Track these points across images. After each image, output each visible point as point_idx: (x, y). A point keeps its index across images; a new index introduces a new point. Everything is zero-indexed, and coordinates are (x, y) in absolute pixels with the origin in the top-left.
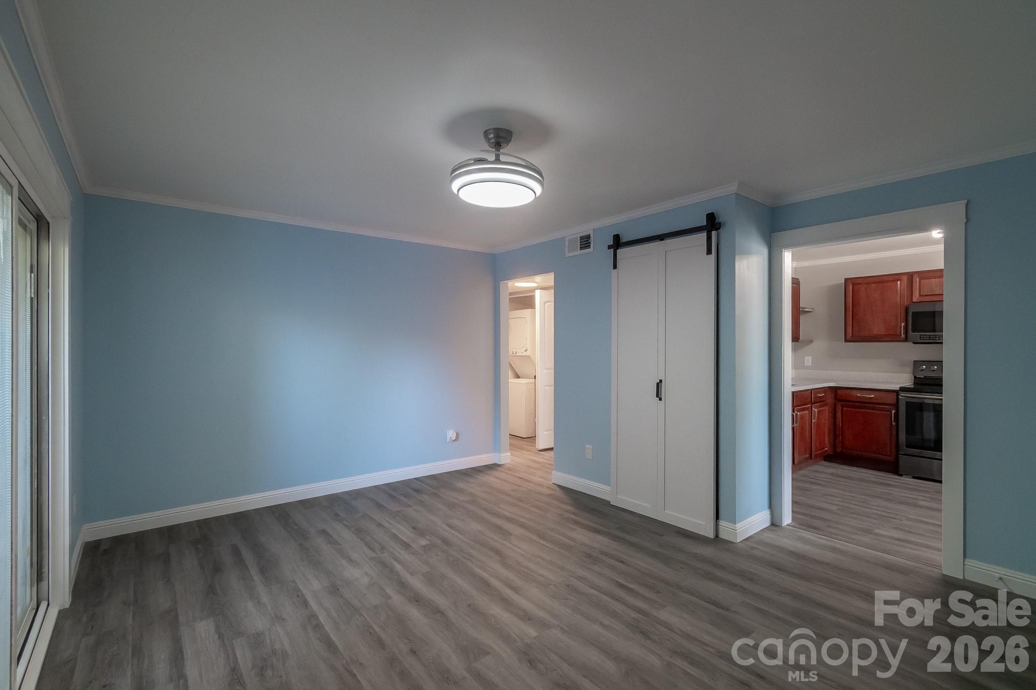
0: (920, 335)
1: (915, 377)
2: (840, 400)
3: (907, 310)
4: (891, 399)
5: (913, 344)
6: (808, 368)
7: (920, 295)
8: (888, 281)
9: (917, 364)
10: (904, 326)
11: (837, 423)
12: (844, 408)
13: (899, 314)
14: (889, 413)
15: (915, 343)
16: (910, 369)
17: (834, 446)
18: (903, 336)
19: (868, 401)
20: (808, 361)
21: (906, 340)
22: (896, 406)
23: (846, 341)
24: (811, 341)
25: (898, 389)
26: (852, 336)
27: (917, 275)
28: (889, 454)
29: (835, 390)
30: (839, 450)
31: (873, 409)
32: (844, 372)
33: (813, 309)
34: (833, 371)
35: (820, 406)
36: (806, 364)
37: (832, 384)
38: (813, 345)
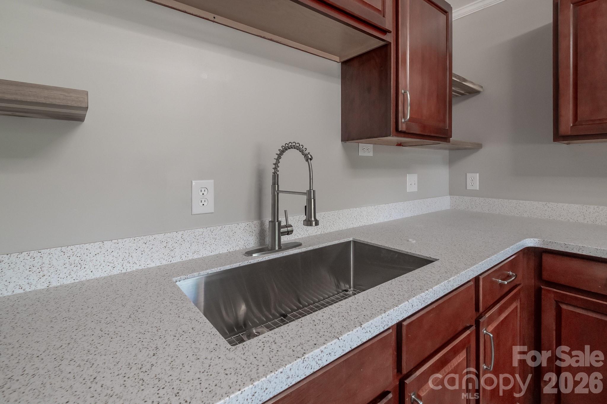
2: (551, 284)
6: (473, 194)
11: (544, 340)
12: (564, 307)
20: (473, 181)
23: (559, 139)
24: (478, 147)
26: (576, 125)
29: (534, 254)
32: (545, 203)
33: (482, 87)
34: (521, 202)
35: (501, 311)
36: (469, 187)
37: (531, 242)
38: (482, 152)
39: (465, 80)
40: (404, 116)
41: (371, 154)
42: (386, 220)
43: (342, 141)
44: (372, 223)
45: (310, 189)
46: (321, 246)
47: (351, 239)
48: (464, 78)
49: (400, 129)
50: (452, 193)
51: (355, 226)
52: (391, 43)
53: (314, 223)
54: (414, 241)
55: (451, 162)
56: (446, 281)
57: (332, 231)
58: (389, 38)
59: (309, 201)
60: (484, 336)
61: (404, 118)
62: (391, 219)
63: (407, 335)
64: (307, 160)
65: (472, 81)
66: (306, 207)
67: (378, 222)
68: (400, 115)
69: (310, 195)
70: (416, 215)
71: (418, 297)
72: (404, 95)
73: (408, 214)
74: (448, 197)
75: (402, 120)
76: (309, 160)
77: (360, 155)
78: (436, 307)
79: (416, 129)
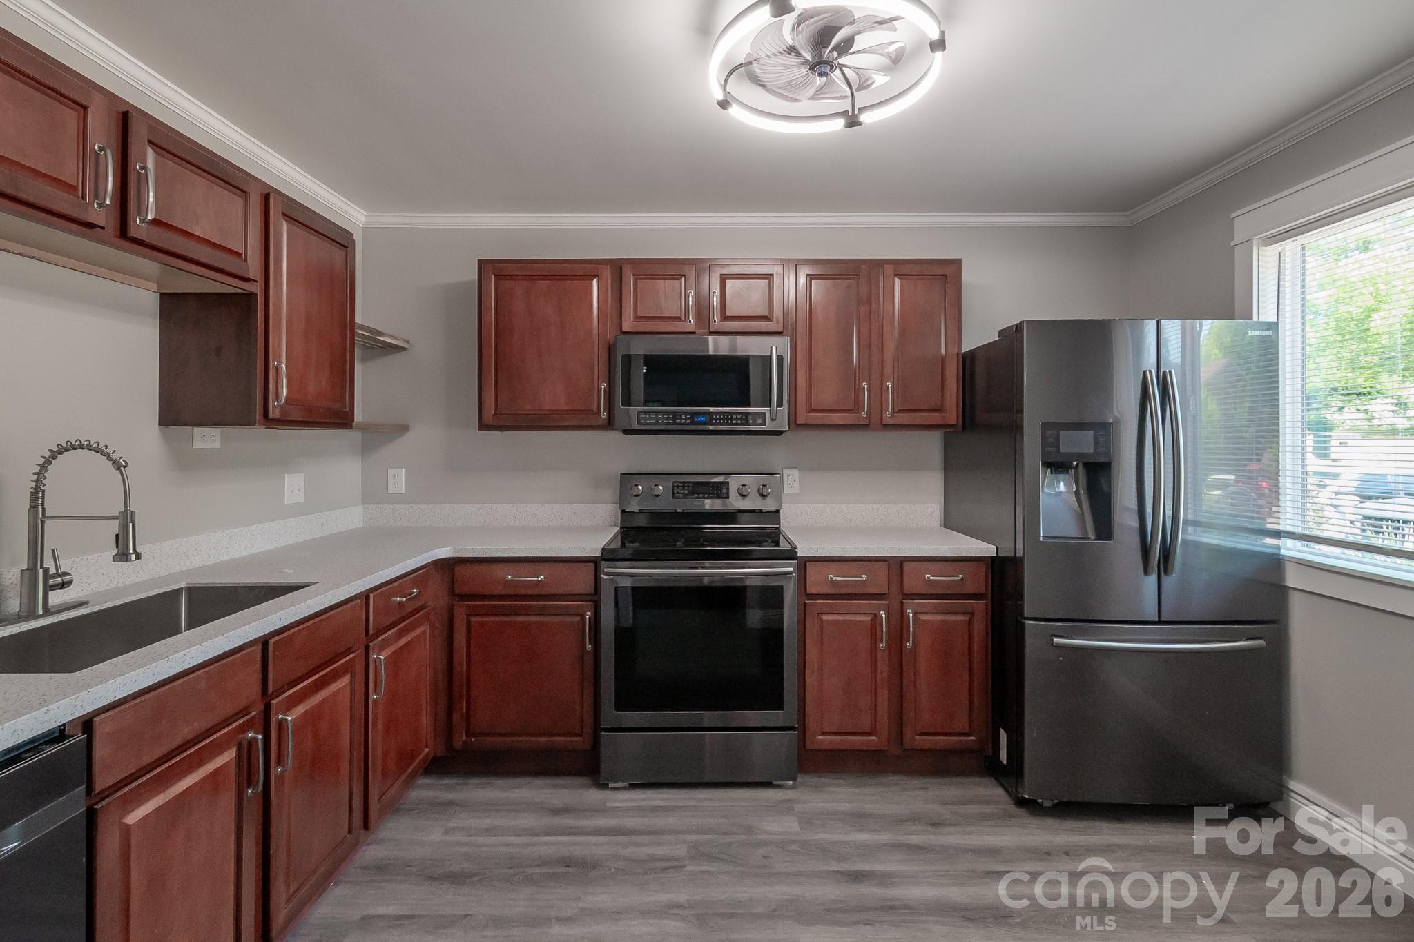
0: (639, 413)
1: (623, 512)
2: (462, 597)
3: (611, 350)
4: (581, 581)
5: (622, 435)
6: (398, 499)
7: (637, 318)
8: (574, 277)
9: (628, 478)
10: (605, 389)
11: (456, 664)
12: (473, 619)
13: (596, 359)
14: (576, 619)
15: (627, 432)
16: (611, 493)
17: (448, 732)
18: (604, 414)
19: (530, 592)
20: (398, 480)
21: (609, 424)
22: (594, 599)
23: (483, 426)
24: (403, 429)
25: (598, 554)
26: (495, 414)
27: (629, 266)
28: (577, 730)
29: (448, 567)
30: (460, 739)
31: (543, 611)
32: (479, 506)
33: (408, 342)
34: (456, 506)
35: (400, 635)
36: (391, 490)
37: (443, 552)
38: (408, 437)
39: (380, 333)
40: (277, 398)
41: (217, 445)
42: (244, 554)
43: (160, 424)
44: (218, 561)
45: (126, 510)
46: (128, 600)
47: (183, 585)
48: (378, 331)
49: (271, 416)
50: (367, 499)
51: (184, 569)
52: (257, 294)
53: (133, 557)
54: (292, 571)
55: (366, 450)
56: (323, 596)
57: (138, 580)
58: (257, 288)
59: (124, 527)
60: (375, 660)
61: (277, 400)
62: (254, 551)
63: (274, 652)
64: (118, 469)
65: (392, 334)
66: (117, 536)
67: (230, 557)
68: (271, 396)
69: (126, 518)
70: (300, 541)
71: (287, 610)
72: (277, 369)
73: (285, 541)
74: (360, 508)
75: (273, 404)
76: (122, 469)
77: (195, 447)
78: (311, 625)
79: (296, 415)
